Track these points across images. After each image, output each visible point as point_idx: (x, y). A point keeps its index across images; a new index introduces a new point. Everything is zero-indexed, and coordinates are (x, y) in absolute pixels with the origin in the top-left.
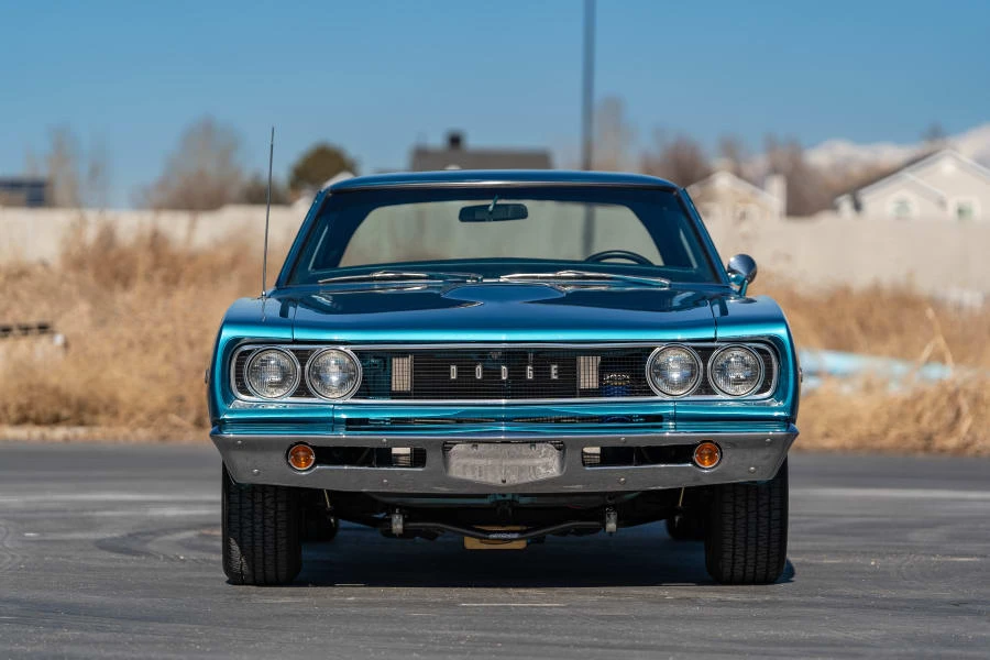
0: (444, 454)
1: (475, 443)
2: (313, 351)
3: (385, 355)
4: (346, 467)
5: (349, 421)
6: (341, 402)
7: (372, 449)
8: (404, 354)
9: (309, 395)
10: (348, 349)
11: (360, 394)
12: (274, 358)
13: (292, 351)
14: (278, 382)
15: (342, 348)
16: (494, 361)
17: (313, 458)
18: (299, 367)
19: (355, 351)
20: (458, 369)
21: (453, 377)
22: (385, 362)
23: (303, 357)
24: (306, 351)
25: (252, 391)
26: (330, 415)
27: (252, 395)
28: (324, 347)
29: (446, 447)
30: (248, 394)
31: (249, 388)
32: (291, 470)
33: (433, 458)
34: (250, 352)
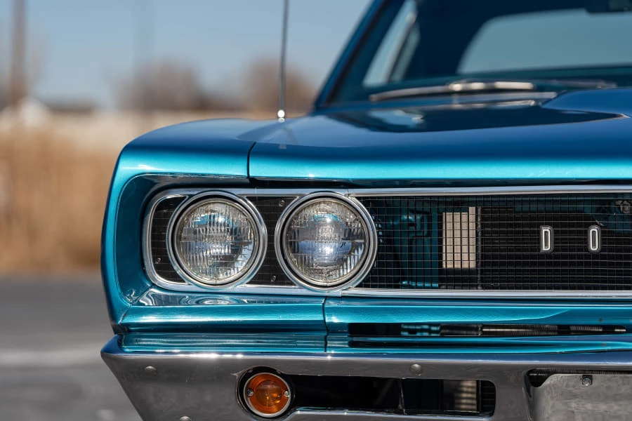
0: (528, 390)
1: (587, 374)
2: (288, 199)
3: (427, 208)
4: (346, 413)
5: (354, 329)
6: (338, 292)
7: (396, 381)
8: (459, 204)
9: (283, 280)
10: (351, 196)
11: (374, 280)
12: (221, 214)
13: (252, 199)
14: (225, 257)
15: (341, 193)
16: (623, 218)
17: (288, 395)
18: (263, 230)
19: (365, 201)
20: (555, 233)
21: (546, 247)
22: (430, 219)
23: (270, 210)
24: (276, 199)
25: (180, 272)
26: (319, 317)
27: (181, 280)
28: (308, 193)
29: (535, 379)
30: (174, 277)
31: (176, 267)
32: (248, 417)
33: (509, 399)
34: (177, 201)
